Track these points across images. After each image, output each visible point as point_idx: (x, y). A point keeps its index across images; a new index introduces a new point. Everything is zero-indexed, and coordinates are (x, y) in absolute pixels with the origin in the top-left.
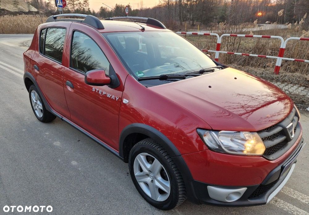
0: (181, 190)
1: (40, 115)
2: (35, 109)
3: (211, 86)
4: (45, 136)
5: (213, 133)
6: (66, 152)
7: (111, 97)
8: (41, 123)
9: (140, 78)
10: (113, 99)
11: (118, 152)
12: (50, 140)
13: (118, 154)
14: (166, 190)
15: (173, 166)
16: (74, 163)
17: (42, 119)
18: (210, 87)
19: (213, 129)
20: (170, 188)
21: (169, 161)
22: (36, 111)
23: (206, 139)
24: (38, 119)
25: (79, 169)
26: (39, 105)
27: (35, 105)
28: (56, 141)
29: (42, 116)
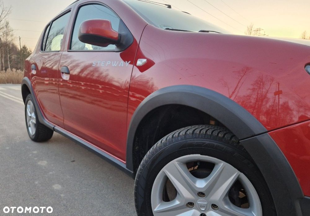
1: (32, 131)
2: (28, 125)
4: (31, 155)
6: (51, 173)
8: (33, 142)
11: (125, 162)
12: (36, 159)
16: (57, 187)
17: (34, 137)
22: (30, 128)
24: (30, 138)
25: (62, 195)
26: (33, 118)
27: (29, 120)
28: (42, 160)
29: (34, 133)
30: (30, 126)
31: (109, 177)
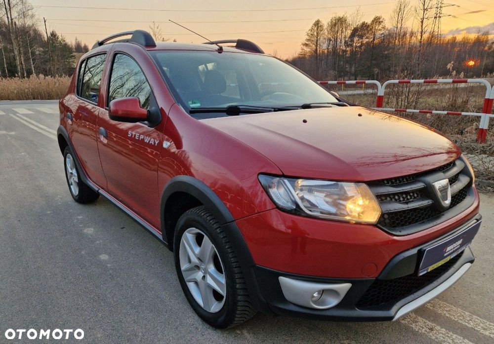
0: (240, 287)
1: (75, 190)
2: (70, 183)
3: (307, 120)
4: (75, 221)
5: (286, 181)
6: (98, 242)
7: (149, 141)
8: (76, 204)
9: (192, 109)
10: (152, 144)
11: (161, 233)
12: (81, 225)
13: (161, 237)
14: (221, 289)
15: (228, 244)
16: (104, 257)
17: (77, 198)
18: (305, 121)
19: (285, 174)
20: (225, 285)
21: (222, 237)
22: (71, 186)
23: (273, 192)
24: (73, 198)
25: (109, 265)
26: (74, 176)
27: (71, 177)
28: (89, 227)
29: (77, 193)
30: (72, 184)
31: (159, 246)
